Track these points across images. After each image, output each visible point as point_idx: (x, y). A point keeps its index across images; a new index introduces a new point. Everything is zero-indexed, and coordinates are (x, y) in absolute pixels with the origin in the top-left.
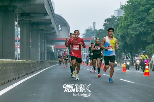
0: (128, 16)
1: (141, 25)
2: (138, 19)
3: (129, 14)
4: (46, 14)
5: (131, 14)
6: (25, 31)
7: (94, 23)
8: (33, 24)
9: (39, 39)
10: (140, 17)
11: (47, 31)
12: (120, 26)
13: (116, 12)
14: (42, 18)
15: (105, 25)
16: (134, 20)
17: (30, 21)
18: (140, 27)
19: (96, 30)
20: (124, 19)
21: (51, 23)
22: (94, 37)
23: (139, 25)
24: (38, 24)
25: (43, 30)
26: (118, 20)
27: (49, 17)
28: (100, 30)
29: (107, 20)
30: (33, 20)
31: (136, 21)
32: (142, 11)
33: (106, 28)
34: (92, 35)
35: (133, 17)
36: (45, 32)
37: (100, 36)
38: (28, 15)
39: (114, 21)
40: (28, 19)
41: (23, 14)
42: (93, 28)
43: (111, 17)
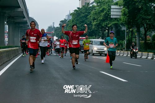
0: (74, 19)
1: (82, 25)
2: (80, 21)
3: (75, 18)
4: (24, 17)
5: (76, 18)
6: (11, 27)
7: (54, 23)
8: (16, 23)
9: (20, 33)
10: (81, 20)
11: (24, 27)
12: (69, 25)
13: (67, 16)
14: (22, 20)
15: (60, 24)
16: (78, 22)
17: (14, 21)
18: (81, 26)
19: (55, 27)
20: (72, 21)
21: (27, 23)
22: (53, 31)
23: (81, 25)
24: (19, 23)
25: (22, 27)
26: (68, 21)
27: (26, 19)
28: (57, 27)
29: (62, 21)
30: (16, 21)
31: (79, 23)
32: (83, 16)
33: (60, 26)
34: (52, 30)
35: (77, 20)
36: (23, 28)
37: (57, 31)
38: (13, 18)
39: (66, 22)
40: (13, 20)
41: (9, 17)
42: (53, 26)
43: (64, 20)
